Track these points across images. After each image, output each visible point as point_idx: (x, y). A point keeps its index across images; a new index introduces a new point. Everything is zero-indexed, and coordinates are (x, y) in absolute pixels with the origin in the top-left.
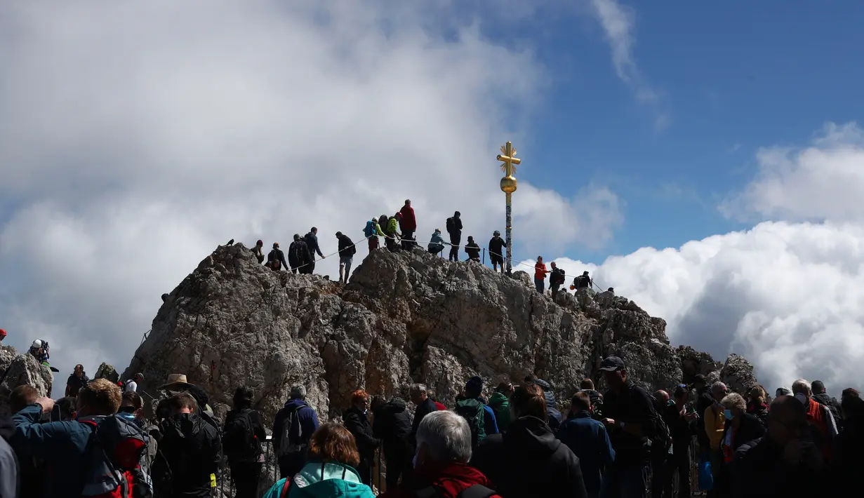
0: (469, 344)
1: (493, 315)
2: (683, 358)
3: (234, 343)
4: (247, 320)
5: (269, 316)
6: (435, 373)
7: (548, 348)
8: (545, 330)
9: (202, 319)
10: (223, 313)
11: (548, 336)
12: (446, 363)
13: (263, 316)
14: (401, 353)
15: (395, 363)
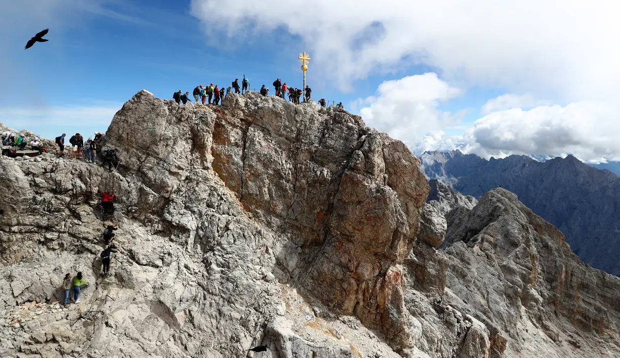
0: (268, 127)
1: (277, 115)
2: (359, 130)
3: (136, 126)
4: (143, 117)
5: (153, 116)
6: (250, 137)
7: (302, 128)
8: (302, 121)
9: (123, 118)
10: (133, 116)
11: (303, 123)
12: (256, 134)
13: (151, 116)
14: (237, 130)
15: (233, 133)
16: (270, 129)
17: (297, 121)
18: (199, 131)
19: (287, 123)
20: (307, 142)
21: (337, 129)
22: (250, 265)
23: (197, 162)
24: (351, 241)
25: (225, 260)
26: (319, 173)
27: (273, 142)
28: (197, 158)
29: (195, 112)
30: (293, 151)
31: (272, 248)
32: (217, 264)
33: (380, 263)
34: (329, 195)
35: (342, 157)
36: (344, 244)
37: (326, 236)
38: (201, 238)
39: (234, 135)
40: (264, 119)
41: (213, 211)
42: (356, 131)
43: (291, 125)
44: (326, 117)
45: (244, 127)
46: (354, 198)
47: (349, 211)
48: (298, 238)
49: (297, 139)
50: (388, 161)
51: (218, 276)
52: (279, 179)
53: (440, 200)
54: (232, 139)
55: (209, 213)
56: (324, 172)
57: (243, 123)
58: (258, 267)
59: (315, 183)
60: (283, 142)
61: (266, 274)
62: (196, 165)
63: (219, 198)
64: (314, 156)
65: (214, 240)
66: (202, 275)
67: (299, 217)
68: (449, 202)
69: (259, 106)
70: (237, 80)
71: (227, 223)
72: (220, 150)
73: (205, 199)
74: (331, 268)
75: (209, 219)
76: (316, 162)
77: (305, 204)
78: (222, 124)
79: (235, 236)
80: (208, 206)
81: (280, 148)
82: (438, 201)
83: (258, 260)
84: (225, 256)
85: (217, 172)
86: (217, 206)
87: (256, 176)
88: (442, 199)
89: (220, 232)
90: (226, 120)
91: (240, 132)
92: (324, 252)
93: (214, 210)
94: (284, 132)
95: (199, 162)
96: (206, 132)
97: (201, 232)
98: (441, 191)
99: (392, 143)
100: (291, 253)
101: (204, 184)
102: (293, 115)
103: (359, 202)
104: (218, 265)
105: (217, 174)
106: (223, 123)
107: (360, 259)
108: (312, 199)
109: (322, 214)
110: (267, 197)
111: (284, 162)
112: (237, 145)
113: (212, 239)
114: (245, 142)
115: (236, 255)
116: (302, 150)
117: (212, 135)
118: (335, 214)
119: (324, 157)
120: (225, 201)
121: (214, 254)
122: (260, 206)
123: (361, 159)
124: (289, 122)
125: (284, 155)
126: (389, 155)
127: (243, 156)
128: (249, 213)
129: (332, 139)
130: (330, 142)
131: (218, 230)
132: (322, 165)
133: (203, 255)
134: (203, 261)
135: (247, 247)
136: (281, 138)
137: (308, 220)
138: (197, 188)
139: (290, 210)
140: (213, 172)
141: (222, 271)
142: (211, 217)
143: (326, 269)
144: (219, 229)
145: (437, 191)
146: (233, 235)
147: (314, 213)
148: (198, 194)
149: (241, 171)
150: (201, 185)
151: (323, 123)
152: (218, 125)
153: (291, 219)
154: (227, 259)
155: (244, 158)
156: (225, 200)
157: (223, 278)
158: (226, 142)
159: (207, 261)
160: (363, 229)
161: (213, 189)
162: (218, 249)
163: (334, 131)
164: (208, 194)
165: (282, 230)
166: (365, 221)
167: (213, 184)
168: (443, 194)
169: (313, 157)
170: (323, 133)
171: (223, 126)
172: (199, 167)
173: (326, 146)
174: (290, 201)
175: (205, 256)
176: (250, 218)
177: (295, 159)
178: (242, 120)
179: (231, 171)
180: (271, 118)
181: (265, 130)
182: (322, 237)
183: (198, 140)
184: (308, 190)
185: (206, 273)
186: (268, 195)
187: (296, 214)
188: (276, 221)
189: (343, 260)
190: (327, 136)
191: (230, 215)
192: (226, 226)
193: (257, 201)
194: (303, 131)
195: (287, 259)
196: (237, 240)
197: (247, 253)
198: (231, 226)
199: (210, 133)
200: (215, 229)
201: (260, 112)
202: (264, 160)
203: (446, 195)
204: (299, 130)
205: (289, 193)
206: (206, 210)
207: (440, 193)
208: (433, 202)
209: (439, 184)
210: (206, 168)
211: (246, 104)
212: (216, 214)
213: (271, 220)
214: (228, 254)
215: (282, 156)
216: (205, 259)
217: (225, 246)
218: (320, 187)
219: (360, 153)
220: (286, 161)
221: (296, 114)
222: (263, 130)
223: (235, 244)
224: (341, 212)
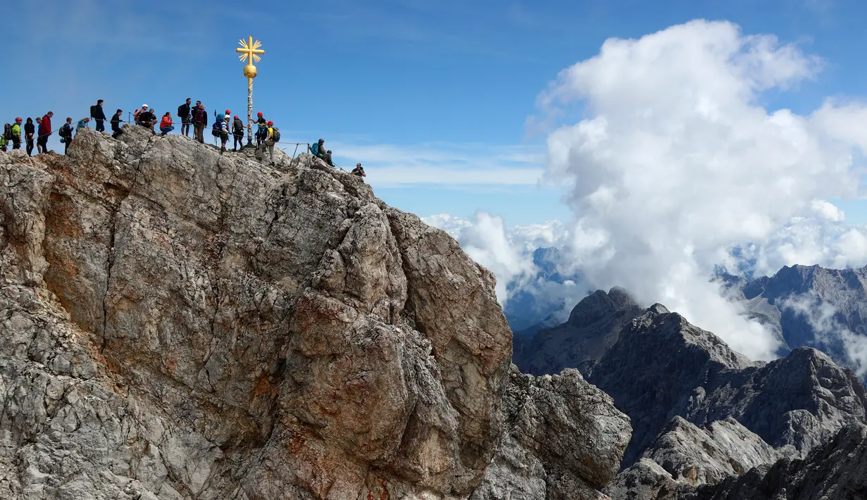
0: (161, 200)
1: (180, 175)
6: (124, 221)
7: (232, 201)
8: (231, 187)
11: (234, 192)
12: (136, 214)
14: (98, 207)
15: (87, 214)
16: (166, 204)
17: (221, 188)
18: (15, 208)
19: (200, 192)
20: (241, 231)
21: (303, 206)
22: (107, 473)
23: (12, 270)
24: (320, 438)
25: (55, 460)
26: (258, 297)
27: (170, 232)
28: (12, 263)
29: (9, 171)
30: (212, 251)
31: (159, 446)
32: (40, 466)
33: (385, 487)
34: (280, 342)
35: (309, 263)
36: (305, 443)
37: (272, 427)
38: (12, 418)
39: (90, 217)
40: (153, 184)
41: (39, 368)
42: (342, 210)
43: (209, 196)
44: (286, 178)
45: (113, 202)
46: (322, 348)
47: (313, 375)
48: (216, 428)
49: (222, 225)
50: (416, 273)
51: (39, 487)
52: (182, 309)
53: (820, 411)
54: (87, 227)
55: (31, 370)
56: (269, 294)
57: (112, 191)
58: (123, 480)
59: (252, 316)
60: (190, 230)
61: (139, 493)
62: (9, 277)
63: (53, 343)
64: (254, 261)
65: (37, 421)
66: (10, 486)
67: (219, 387)
68: (845, 418)
69: (143, 156)
70: (100, 101)
71: (65, 390)
72: (61, 247)
73: (25, 344)
74: (276, 490)
75: (29, 382)
76: (259, 273)
77: (231, 361)
78: (65, 195)
79: (81, 416)
80: (32, 358)
81: (185, 243)
82: (815, 413)
83: (126, 466)
84: (56, 452)
85: (55, 292)
86: (48, 358)
87: (134, 300)
88: (825, 409)
89: (51, 407)
90: (75, 186)
91: (104, 212)
92: (264, 458)
93: (42, 366)
94: (195, 212)
95: (17, 271)
96: (30, 211)
97: (13, 407)
98: (824, 385)
99: (428, 235)
100: (197, 458)
101: (25, 316)
102: (213, 175)
103: (334, 357)
104: (41, 469)
105: (54, 296)
106: (69, 192)
107: (335, 474)
108: (246, 350)
109: (267, 382)
110: (154, 345)
111: (192, 274)
112: (95, 237)
113: (34, 421)
114: (113, 231)
115: (78, 452)
116: (229, 247)
117: (42, 217)
118: (288, 382)
119: (273, 264)
120: (65, 349)
121: (36, 449)
122: (140, 361)
123: (336, 267)
124: (204, 189)
125: (194, 259)
126: (418, 261)
127: (108, 261)
128: (118, 375)
129: (291, 225)
130: (286, 232)
131: (45, 403)
132: (270, 279)
133: (16, 450)
134: (14, 462)
135: (101, 439)
136: (188, 224)
137: (237, 394)
138: (8, 323)
139: (202, 373)
140: (46, 293)
141: (48, 479)
142: (33, 379)
143: (264, 491)
144: (47, 401)
145: (813, 383)
146: (75, 414)
147: (250, 380)
148: (10, 333)
149: (103, 291)
150: (18, 317)
151: (277, 191)
152: (57, 195)
153: (202, 390)
154: (59, 459)
155: (110, 263)
156: (66, 346)
157: (49, 492)
158: (75, 233)
159: (22, 461)
160: (340, 412)
161: (42, 324)
162: (43, 439)
163: (297, 210)
164: (31, 335)
165: (183, 413)
166: (344, 396)
167: (42, 314)
168: (828, 392)
169: (251, 263)
170: (276, 213)
171: (69, 198)
172: (16, 281)
173: (277, 240)
174: (201, 353)
175: (19, 451)
176: (119, 385)
177: (216, 268)
178: (108, 186)
179: (82, 290)
180: (167, 181)
181: (155, 206)
182: (264, 431)
183: (15, 227)
184: (238, 331)
185: (16, 482)
186: (158, 341)
187: (213, 381)
188: (172, 393)
189: (300, 473)
190: (281, 219)
191: (74, 377)
192: (63, 397)
193: (134, 353)
194: (234, 209)
195: (189, 468)
196: (83, 423)
197: (102, 449)
198: (72, 398)
199: (37, 213)
200: (39, 401)
201: (145, 169)
202: (150, 269)
203: (838, 396)
204: (225, 206)
205: (199, 337)
206: (24, 365)
207: (822, 389)
208: (799, 414)
209: (819, 364)
210: (30, 284)
211: (118, 152)
212: (43, 374)
213: (162, 391)
214: (62, 448)
215: (188, 260)
216: (19, 457)
217: (58, 434)
218: (261, 325)
219: (336, 254)
220: (197, 272)
221: (220, 172)
222: (153, 205)
223: (79, 432)
224: (299, 378)
